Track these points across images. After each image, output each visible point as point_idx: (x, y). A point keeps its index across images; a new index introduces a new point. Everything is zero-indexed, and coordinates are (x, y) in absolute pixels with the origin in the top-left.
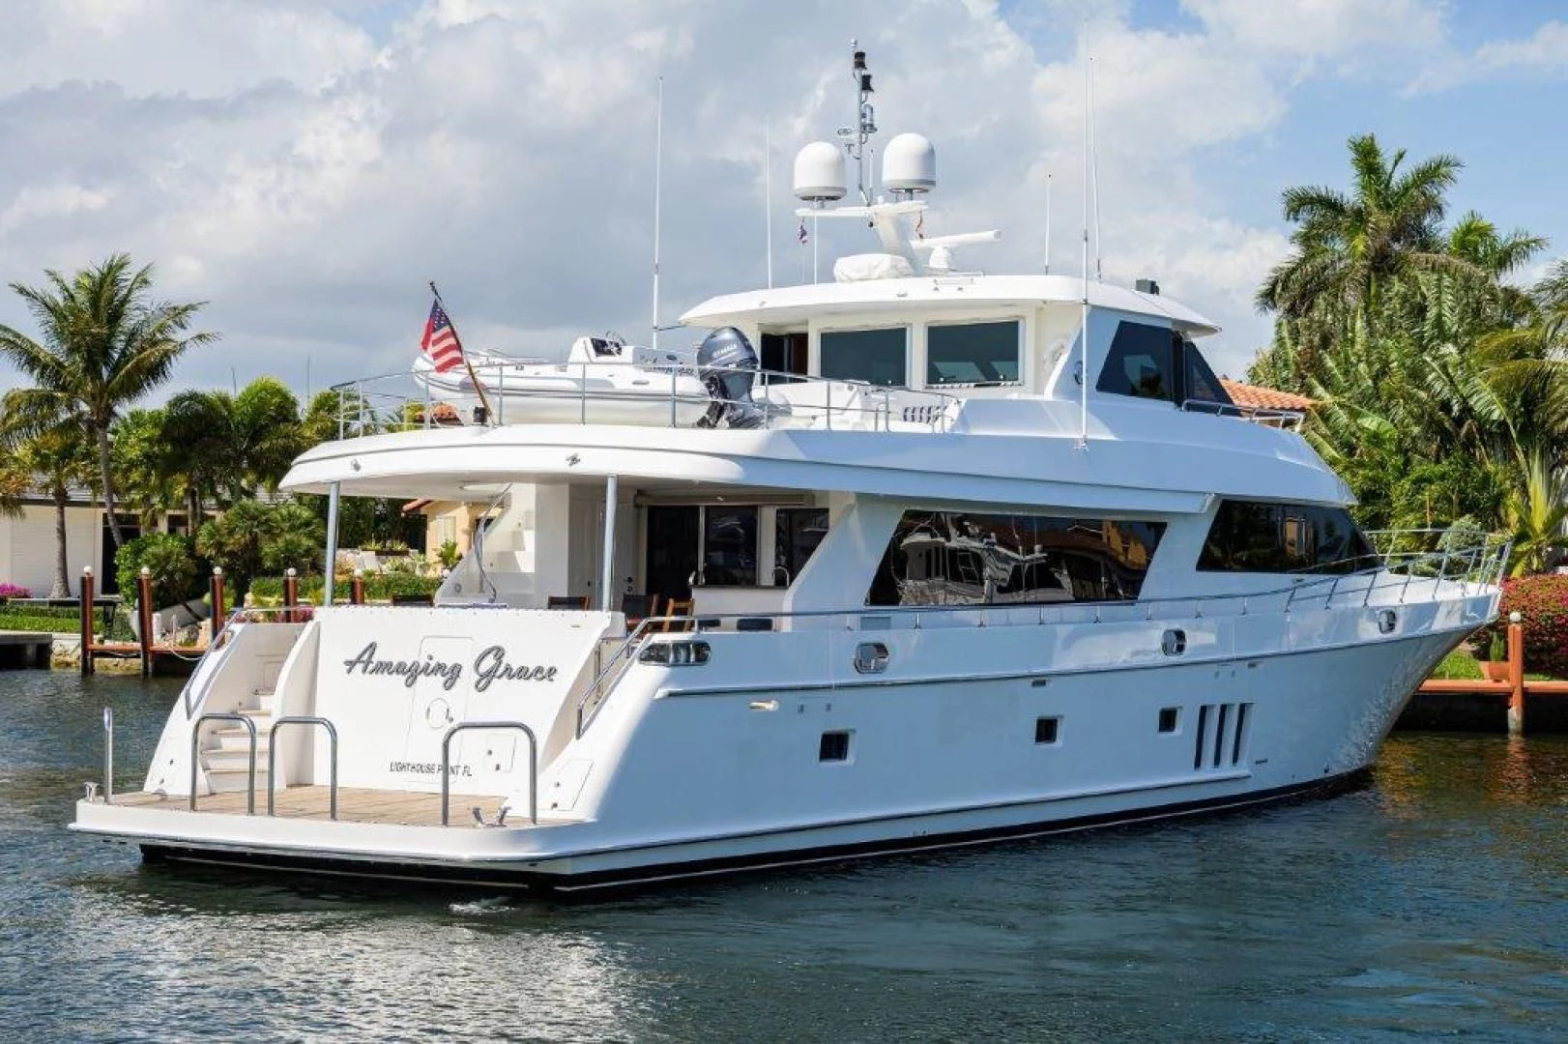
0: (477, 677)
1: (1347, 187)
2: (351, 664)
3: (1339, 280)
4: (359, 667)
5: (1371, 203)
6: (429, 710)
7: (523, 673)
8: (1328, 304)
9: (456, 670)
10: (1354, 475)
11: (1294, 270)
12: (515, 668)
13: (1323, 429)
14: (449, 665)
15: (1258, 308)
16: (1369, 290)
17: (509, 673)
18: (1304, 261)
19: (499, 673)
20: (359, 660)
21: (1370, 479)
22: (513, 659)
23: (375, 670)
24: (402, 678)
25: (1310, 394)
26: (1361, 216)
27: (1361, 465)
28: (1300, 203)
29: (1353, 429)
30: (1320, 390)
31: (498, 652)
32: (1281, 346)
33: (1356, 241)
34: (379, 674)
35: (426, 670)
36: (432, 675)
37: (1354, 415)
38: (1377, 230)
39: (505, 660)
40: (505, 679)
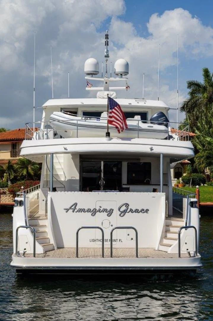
0: (120, 213)
1: (201, 81)
2: (67, 210)
3: (200, 104)
4: (71, 211)
5: (207, 85)
6: (102, 223)
7: (137, 211)
8: (197, 110)
9: (111, 211)
10: (205, 152)
11: (189, 102)
12: (134, 210)
13: (197, 141)
14: (108, 209)
15: (181, 111)
16: (207, 106)
17: (131, 211)
18: (191, 99)
19: (128, 211)
20: (70, 208)
21: (209, 153)
22: (132, 207)
23: (78, 211)
24: (90, 214)
25: (194, 132)
26: (205, 89)
27: (206, 150)
28: (191, 84)
29: (204, 141)
30: (197, 131)
31: (127, 205)
32: (187, 120)
33: (205, 95)
34: (80, 213)
35: (99, 211)
36: (102, 213)
37: (204, 137)
38: (209, 91)
39: (130, 207)
40: (130, 213)
